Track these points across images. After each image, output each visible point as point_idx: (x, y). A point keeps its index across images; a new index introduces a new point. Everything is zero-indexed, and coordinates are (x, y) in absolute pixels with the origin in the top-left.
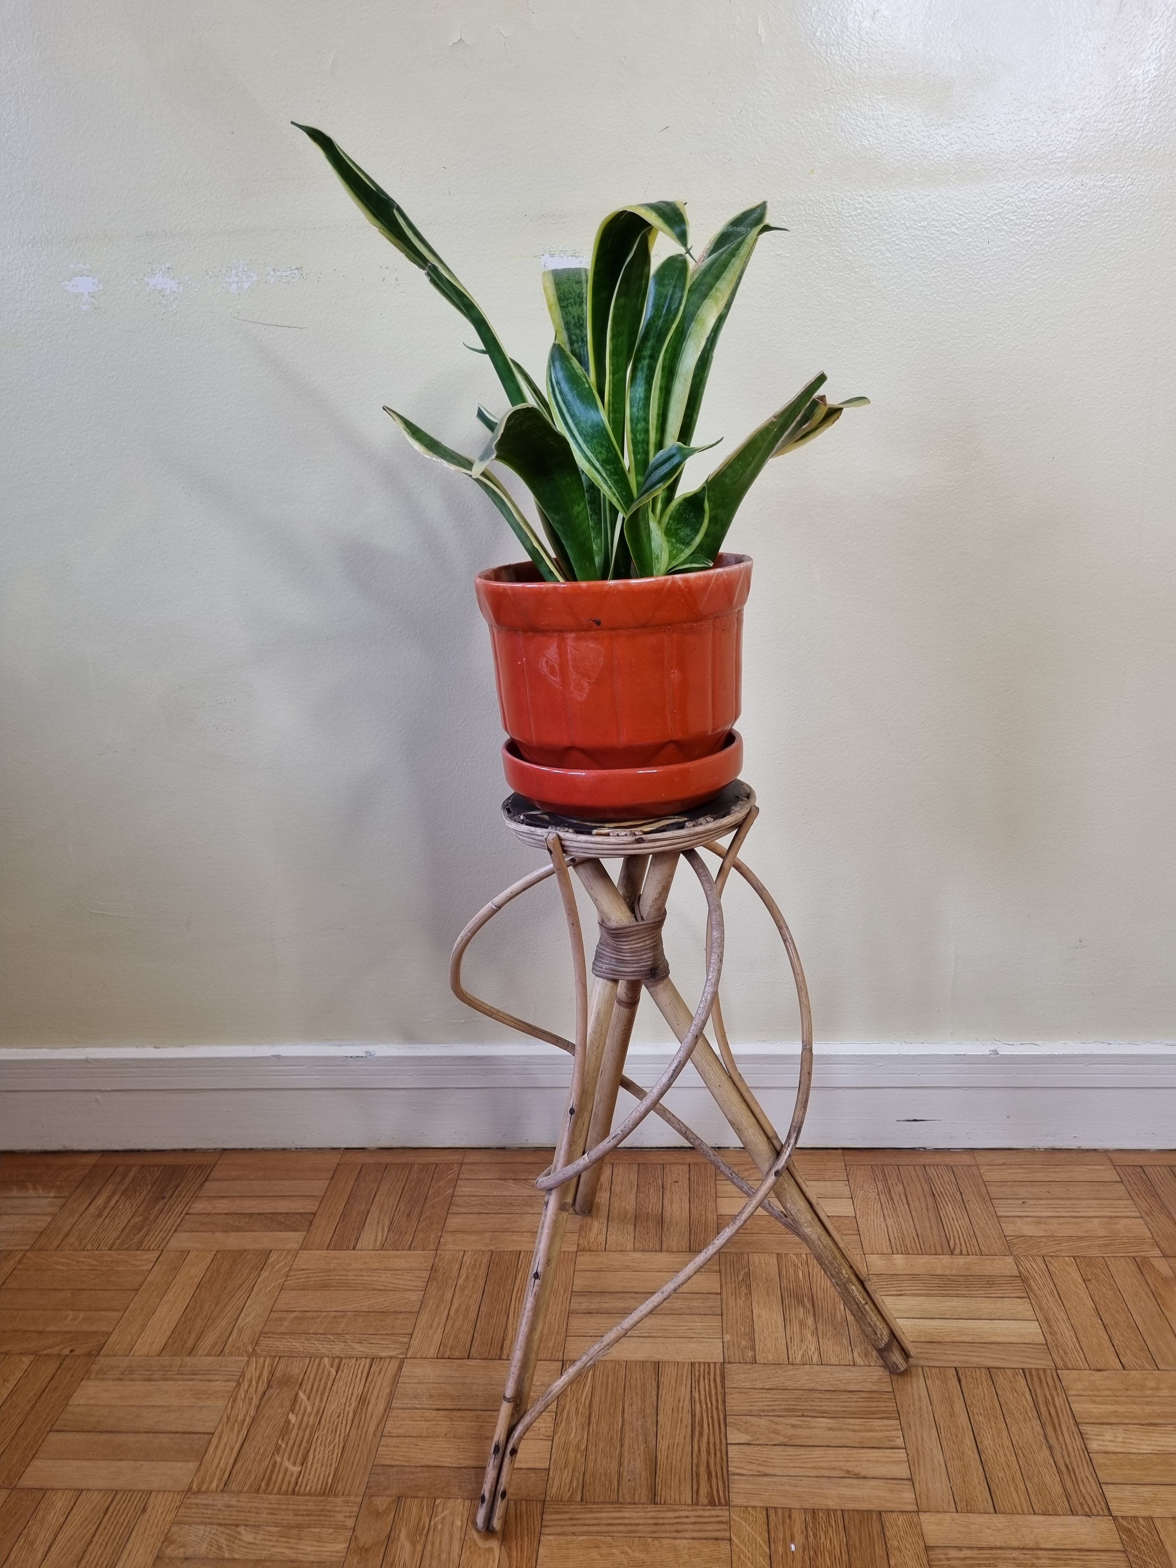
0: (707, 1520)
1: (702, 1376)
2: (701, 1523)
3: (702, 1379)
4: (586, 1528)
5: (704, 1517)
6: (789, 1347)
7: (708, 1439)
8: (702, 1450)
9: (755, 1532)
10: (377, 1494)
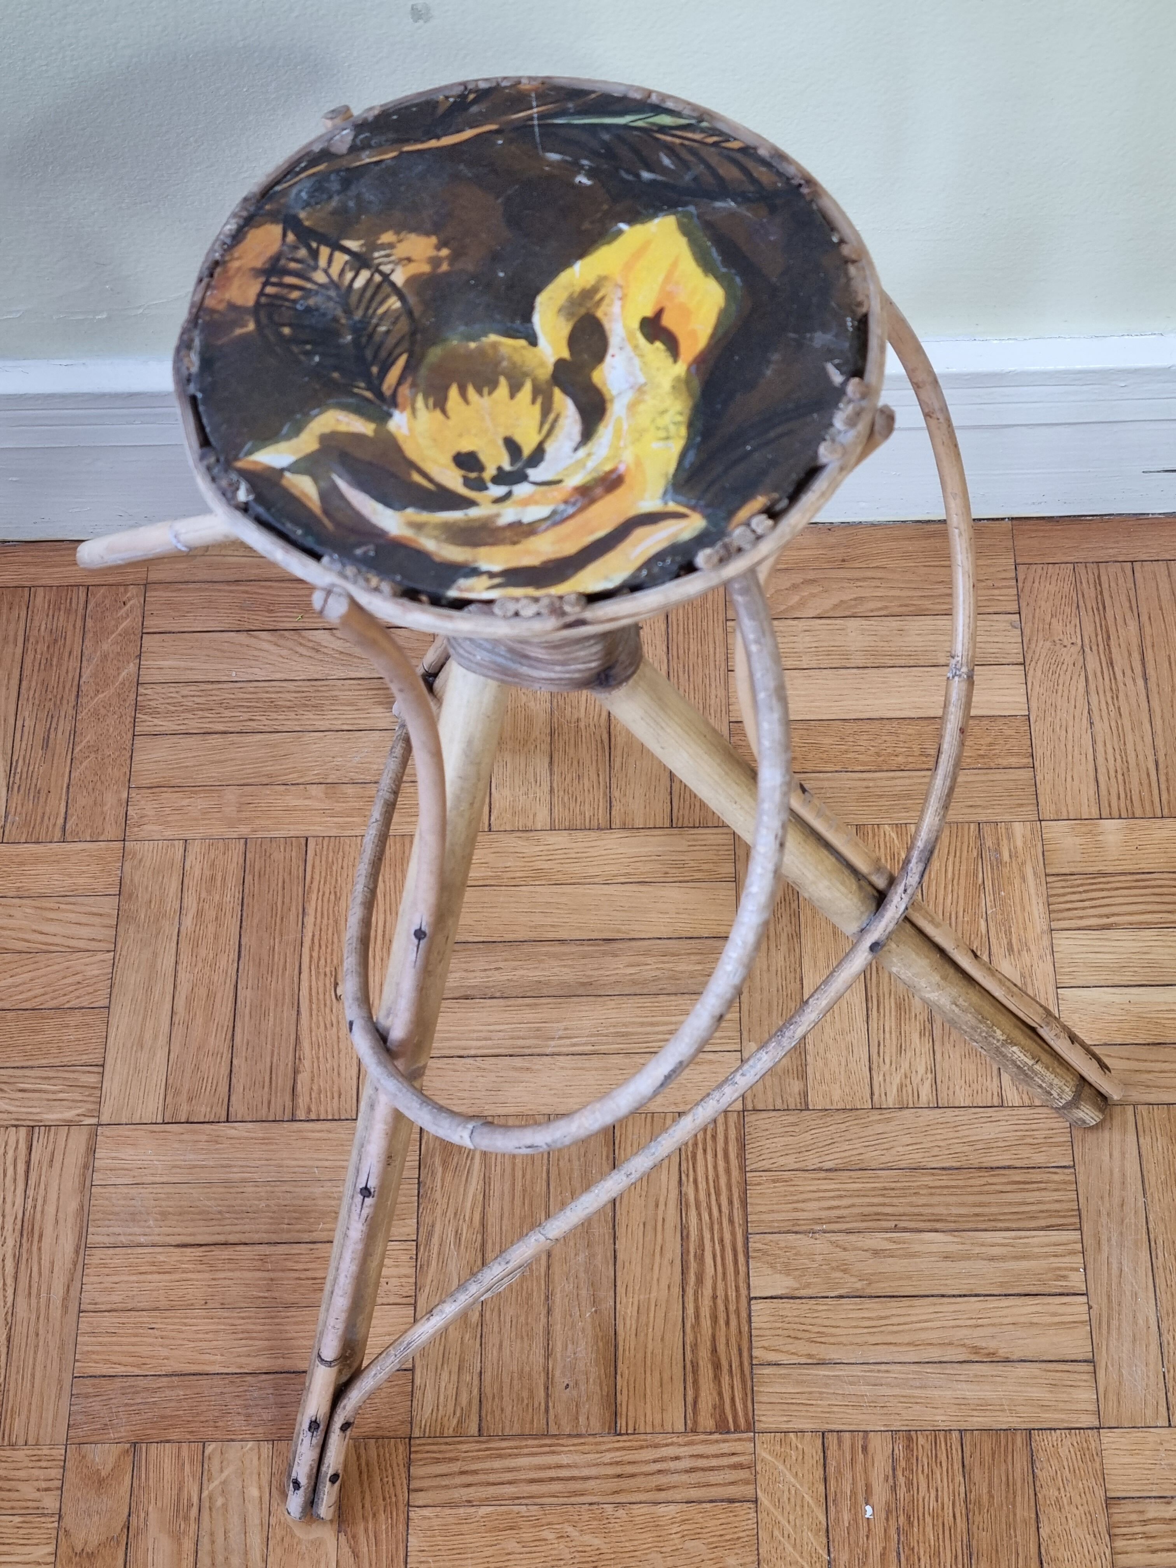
0: (713, 1462)
1: (700, 1146)
3: (700, 1152)
4: (491, 1491)
5: (707, 1457)
6: (875, 1066)
7: (714, 1289)
8: (702, 1314)
9: (802, 1486)
10: (92, 1439)
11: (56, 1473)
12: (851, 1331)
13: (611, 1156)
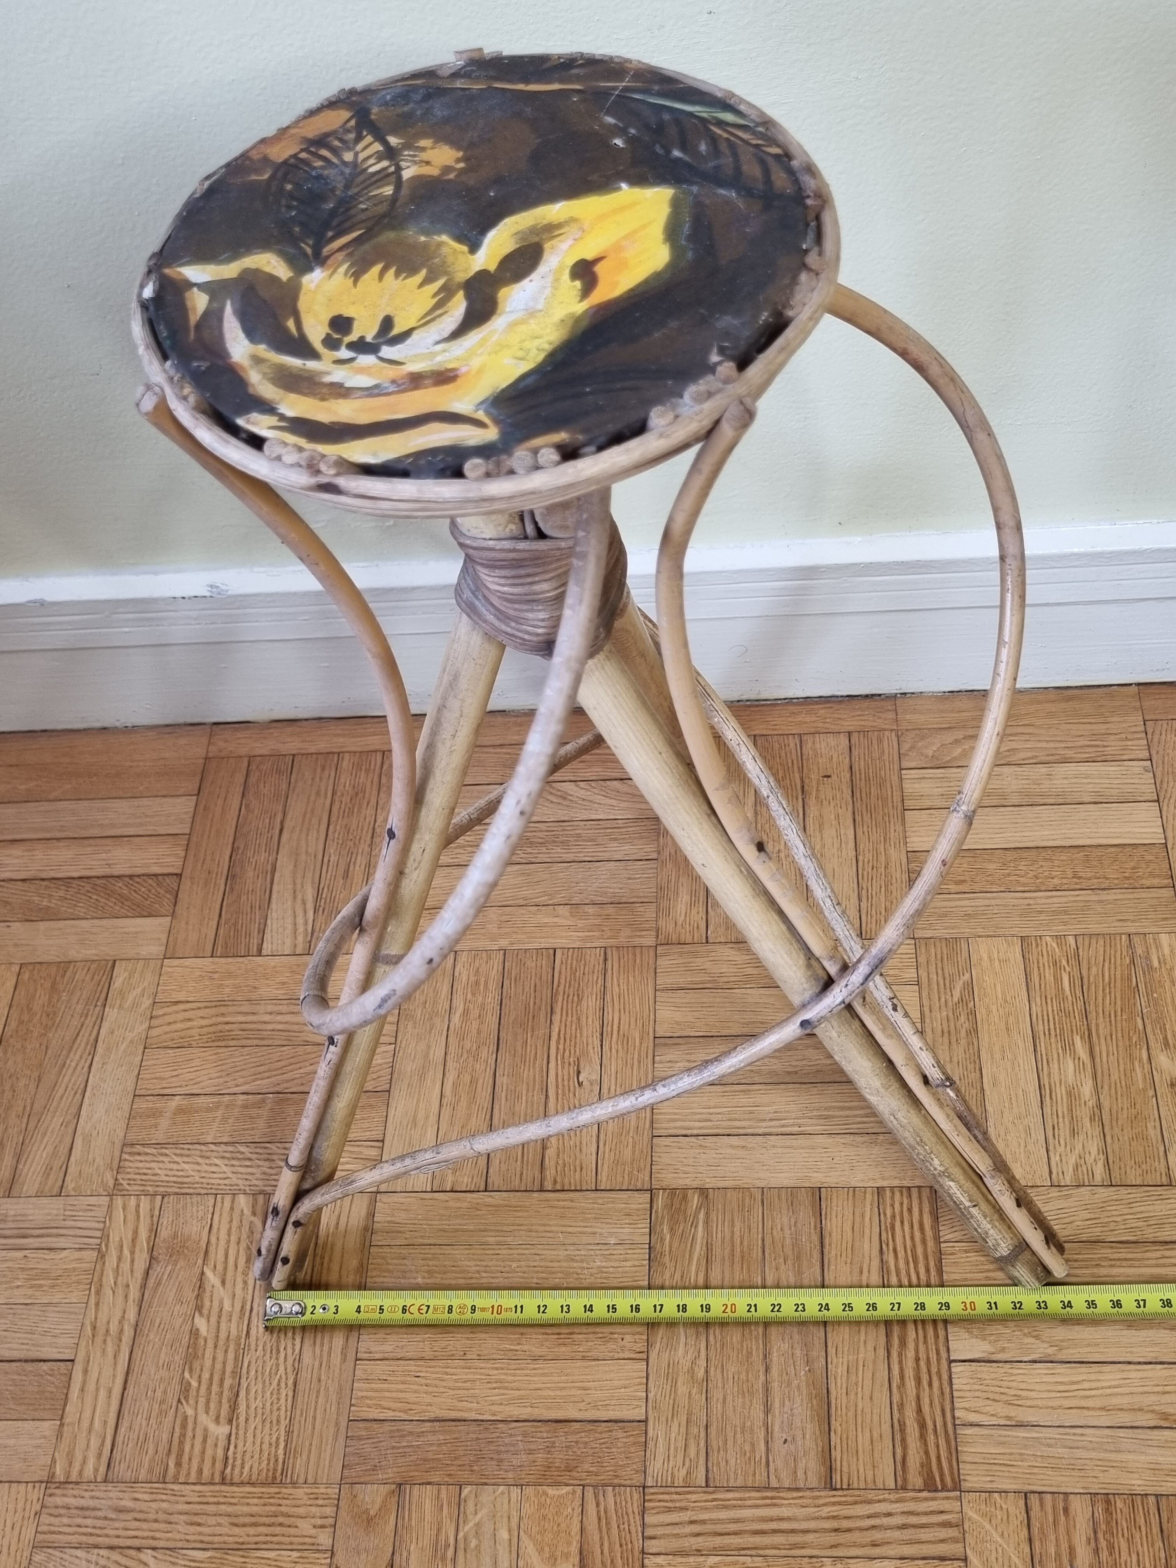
0: (924, 1520)
1: (898, 1218)
2: (914, 1526)
3: (898, 1223)
4: (718, 1541)
5: (918, 1514)
6: (1051, 1148)
7: (917, 1351)
8: (907, 1375)
9: (1008, 1544)
10: (362, 1480)
11: (329, 1511)
12: (1045, 1395)
13: (819, 1226)
